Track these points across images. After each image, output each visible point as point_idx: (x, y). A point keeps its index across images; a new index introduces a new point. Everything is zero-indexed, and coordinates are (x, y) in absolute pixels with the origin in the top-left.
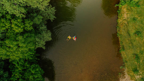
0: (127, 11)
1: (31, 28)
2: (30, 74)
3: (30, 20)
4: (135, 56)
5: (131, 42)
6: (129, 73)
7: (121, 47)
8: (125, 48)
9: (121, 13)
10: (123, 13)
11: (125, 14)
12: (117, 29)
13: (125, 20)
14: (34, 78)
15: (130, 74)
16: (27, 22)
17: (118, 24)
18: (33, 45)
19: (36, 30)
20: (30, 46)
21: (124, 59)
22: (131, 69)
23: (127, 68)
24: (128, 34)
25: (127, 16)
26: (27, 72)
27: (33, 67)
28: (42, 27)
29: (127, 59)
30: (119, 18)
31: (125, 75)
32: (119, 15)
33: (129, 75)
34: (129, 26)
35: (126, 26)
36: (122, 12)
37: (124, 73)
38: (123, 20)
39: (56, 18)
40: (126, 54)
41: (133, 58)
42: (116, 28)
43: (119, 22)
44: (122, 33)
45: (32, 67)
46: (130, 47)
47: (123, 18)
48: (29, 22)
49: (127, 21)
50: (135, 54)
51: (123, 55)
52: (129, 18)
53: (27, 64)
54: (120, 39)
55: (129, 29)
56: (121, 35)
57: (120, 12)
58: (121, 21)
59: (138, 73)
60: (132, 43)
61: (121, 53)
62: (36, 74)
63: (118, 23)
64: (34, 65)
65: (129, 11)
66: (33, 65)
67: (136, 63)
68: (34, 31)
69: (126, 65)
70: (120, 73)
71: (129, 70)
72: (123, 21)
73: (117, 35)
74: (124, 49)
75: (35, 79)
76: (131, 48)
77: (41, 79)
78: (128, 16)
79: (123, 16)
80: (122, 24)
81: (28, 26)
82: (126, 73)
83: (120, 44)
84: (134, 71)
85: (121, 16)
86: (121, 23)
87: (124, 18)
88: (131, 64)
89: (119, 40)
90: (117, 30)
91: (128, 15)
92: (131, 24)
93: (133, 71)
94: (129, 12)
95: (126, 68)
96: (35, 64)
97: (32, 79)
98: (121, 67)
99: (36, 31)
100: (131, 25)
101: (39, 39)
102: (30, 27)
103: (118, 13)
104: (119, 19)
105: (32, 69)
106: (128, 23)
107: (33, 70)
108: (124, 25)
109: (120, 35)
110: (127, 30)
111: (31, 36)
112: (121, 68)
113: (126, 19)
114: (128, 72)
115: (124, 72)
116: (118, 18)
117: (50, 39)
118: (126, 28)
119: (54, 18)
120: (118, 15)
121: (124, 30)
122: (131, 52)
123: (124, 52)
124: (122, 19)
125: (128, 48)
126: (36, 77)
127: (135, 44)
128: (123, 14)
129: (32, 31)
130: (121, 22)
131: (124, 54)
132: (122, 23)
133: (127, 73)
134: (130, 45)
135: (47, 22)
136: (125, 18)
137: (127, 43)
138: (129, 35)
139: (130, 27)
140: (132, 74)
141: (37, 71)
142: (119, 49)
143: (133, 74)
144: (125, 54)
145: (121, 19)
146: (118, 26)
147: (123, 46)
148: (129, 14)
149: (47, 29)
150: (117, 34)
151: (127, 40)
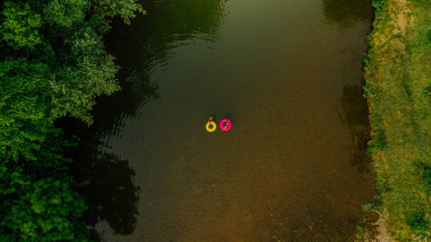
0: (408, 5)
1: (31, 38)
2: (28, 215)
3: (27, 6)
4: (422, 172)
5: (412, 120)
6: (393, 229)
7: (372, 134)
8: (389, 139)
9: (387, 11)
10: (394, 13)
11: (401, 16)
12: (365, 69)
13: (399, 36)
14: (39, 230)
15: (398, 232)
16: (12, 13)
17: (370, 50)
18: (36, 108)
19: (59, 50)
20: (24, 111)
21: (379, 178)
22: (403, 216)
23: (389, 210)
24: (403, 89)
25: (408, 23)
26: (17, 204)
27: (41, 187)
28: (83, 41)
29: (391, 180)
30: (377, 29)
31: (378, 233)
32: (377, 18)
33: (393, 234)
34: (410, 61)
35: (398, 60)
36: (391, 7)
37: (376, 226)
38: (390, 37)
39: (145, 12)
40: (390, 161)
41: (413, 178)
42: (364, 64)
43: (377, 43)
44: (384, 85)
45: (38, 190)
46: (406, 136)
47: (391, 31)
48: (20, 13)
49: (405, 40)
50: (422, 164)
51: (377, 164)
52: (413, 31)
53: (20, 178)
54: (372, 106)
55: (411, 72)
56: (377, 91)
57: (385, 8)
58: (384, 40)
59: (426, 232)
60: (414, 124)
61: (371, 158)
62: (49, 218)
63: (370, 47)
64: (47, 182)
65: (416, 7)
66: (41, 183)
67: (423, 195)
68: (53, 53)
69: (385, 201)
70: (363, 226)
71: (395, 218)
72: (392, 42)
73: (363, 91)
74: (384, 143)
75: (45, 235)
76: (408, 140)
77: (68, 235)
78: (412, 25)
79: (392, 23)
80: (387, 52)
81: (17, 31)
82: (382, 229)
83: (372, 126)
84: (413, 225)
85: (386, 21)
86: (382, 47)
87: (396, 32)
88: (404, 198)
89: (370, 108)
90: (364, 71)
91: (413, 18)
92: (420, 55)
93: (407, 222)
94: (417, 10)
95: (385, 209)
96: (49, 179)
97: (31, 234)
98: (366, 207)
99: (62, 54)
100: (417, 57)
101: (63, 86)
102: (26, 35)
103: (375, 9)
104: (377, 34)
105: (39, 195)
106: (407, 49)
107: (40, 199)
108: (394, 55)
109: (373, 93)
110: (402, 76)
111: (30, 70)
112: (366, 210)
113: (404, 34)
114: (391, 224)
115: (377, 223)
116: (372, 28)
117: (111, 88)
118: (400, 69)
119: (136, 12)
120: (373, 19)
121: (392, 73)
122: (406, 156)
123: (383, 153)
124: (386, 32)
125: (401, 141)
126: (47, 227)
127: (426, 128)
128: (392, 16)
129: (45, 54)
130: (385, 45)
131: (381, 161)
132: (386, 47)
133: (388, 227)
134: (409, 130)
135: (110, 24)
136: (400, 29)
137: (398, 121)
138: (409, 94)
139: (414, 67)
140: (404, 232)
141: (55, 206)
142: (367, 141)
143: (409, 235)
144: (384, 160)
145: (383, 33)
146: (369, 59)
147: (382, 132)
148: (417, 15)
149: (103, 52)
150: (365, 88)
151: (399, 112)
